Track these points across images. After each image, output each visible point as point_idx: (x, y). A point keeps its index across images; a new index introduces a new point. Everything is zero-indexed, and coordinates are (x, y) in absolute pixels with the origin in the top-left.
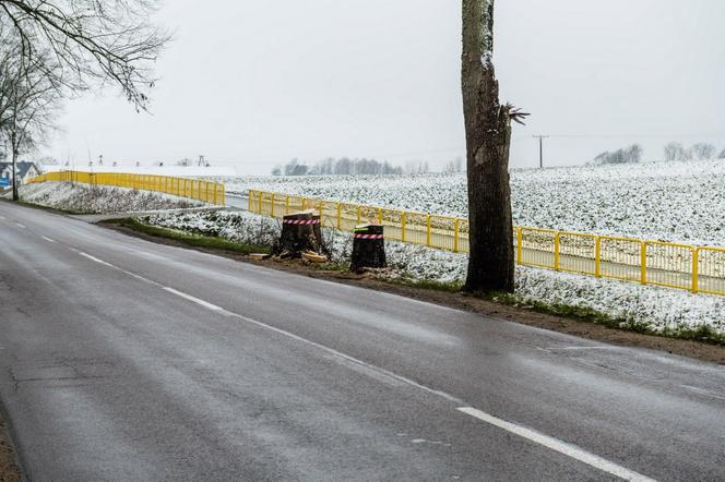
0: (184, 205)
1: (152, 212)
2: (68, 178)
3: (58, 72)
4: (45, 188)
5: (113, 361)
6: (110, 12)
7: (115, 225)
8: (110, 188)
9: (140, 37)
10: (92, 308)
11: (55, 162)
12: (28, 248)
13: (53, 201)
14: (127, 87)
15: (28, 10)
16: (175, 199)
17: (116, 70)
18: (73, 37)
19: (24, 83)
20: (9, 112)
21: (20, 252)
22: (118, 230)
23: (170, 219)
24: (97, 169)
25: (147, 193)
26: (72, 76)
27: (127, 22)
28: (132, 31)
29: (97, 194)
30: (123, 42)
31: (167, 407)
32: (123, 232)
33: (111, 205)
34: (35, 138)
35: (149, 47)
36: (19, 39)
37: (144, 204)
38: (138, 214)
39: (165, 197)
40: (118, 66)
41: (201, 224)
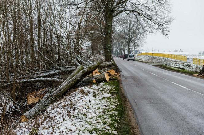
0: (176, 61)
1: (168, 63)
2: (147, 54)
3: (146, 29)
4: (141, 57)
5: (159, 100)
6: (159, 13)
7: (158, 66)
8: (157, 57)
9: (166, 20)
10: (154, 86)
11: (144, 50)
12: (138, 71)
13: (143, 60)
14: (163, 32)
15: (139, 13)
16: (174, 60)
17: (160, 28)
18: (150, 20)
19: (137, 31)
20: (133, 38)
21: (136, 72)
22: (159, 67)
23: (172, 65)
24: (154, 52)
25: (166, 58)
26: (149, 30)
27: (163, 16)
28: (164, 18)
29: (154, 58)
30: (162, 21)
31: (174, 112)
32: (161, 68)
33: (157, 61)
34: (140, 45)
35: (169, 22)
36: (136, 21)
37: (166, 61)
38: (164, 64)
39: (171, 59)
40: (161, 27)
41: (180, 66)
